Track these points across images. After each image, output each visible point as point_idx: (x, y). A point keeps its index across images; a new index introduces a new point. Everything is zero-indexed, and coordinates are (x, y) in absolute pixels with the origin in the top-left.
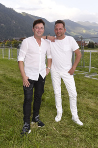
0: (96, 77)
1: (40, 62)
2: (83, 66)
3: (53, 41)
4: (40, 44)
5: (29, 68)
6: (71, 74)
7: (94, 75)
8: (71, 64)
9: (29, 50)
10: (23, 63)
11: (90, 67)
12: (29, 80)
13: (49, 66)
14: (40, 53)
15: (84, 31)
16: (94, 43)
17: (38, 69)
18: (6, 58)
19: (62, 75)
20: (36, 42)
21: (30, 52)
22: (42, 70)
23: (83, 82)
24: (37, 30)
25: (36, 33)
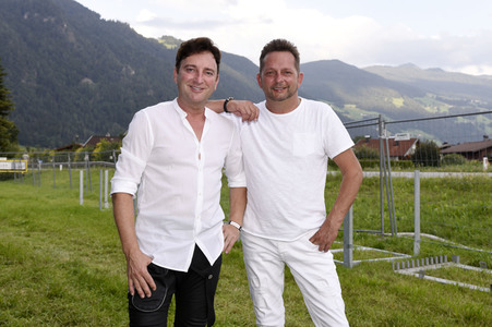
0: (442, 273)
1: (200, 199)
2: (391, 229)
3: (250, 118)
4: (199, 130)
5: (156, 221)
6: (324, 248)
7: (434, 267)
8: (323, 208)
9: (155, 150)
10: (133, 200)
11: (418, 234)
12: (152, 268)
13: (237, 215)
14: (200, 164)
15: (398, 102)
16: (439, 144)
17: (190, 227)
18: (92, 204)
19: (285, 249)
20: (186, 123)
21: (159, 158)
22: (205, 230)
23: (390, 292)
24: (190, 76)
25: (186, 88)
